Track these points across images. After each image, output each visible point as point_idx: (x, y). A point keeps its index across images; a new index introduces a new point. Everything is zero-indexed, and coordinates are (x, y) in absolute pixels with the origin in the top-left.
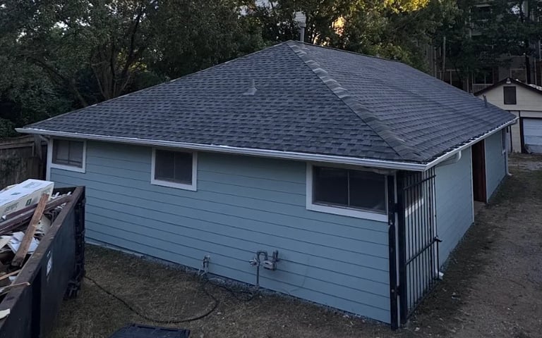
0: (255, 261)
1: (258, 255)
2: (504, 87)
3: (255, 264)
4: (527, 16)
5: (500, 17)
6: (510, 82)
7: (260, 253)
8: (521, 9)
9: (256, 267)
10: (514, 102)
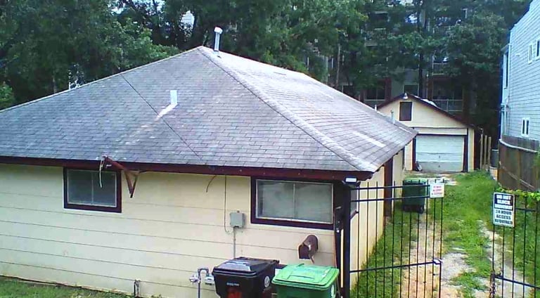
0: (197, 278)
1: (199, 272)
2: (401, 103)
3: (196, 281)
4: (423, 26)
5: (398, 26)
6: (406, 98)
7: (201, 270)
8: (418, 18)
9: (196, 284)
10: (409, 119)
